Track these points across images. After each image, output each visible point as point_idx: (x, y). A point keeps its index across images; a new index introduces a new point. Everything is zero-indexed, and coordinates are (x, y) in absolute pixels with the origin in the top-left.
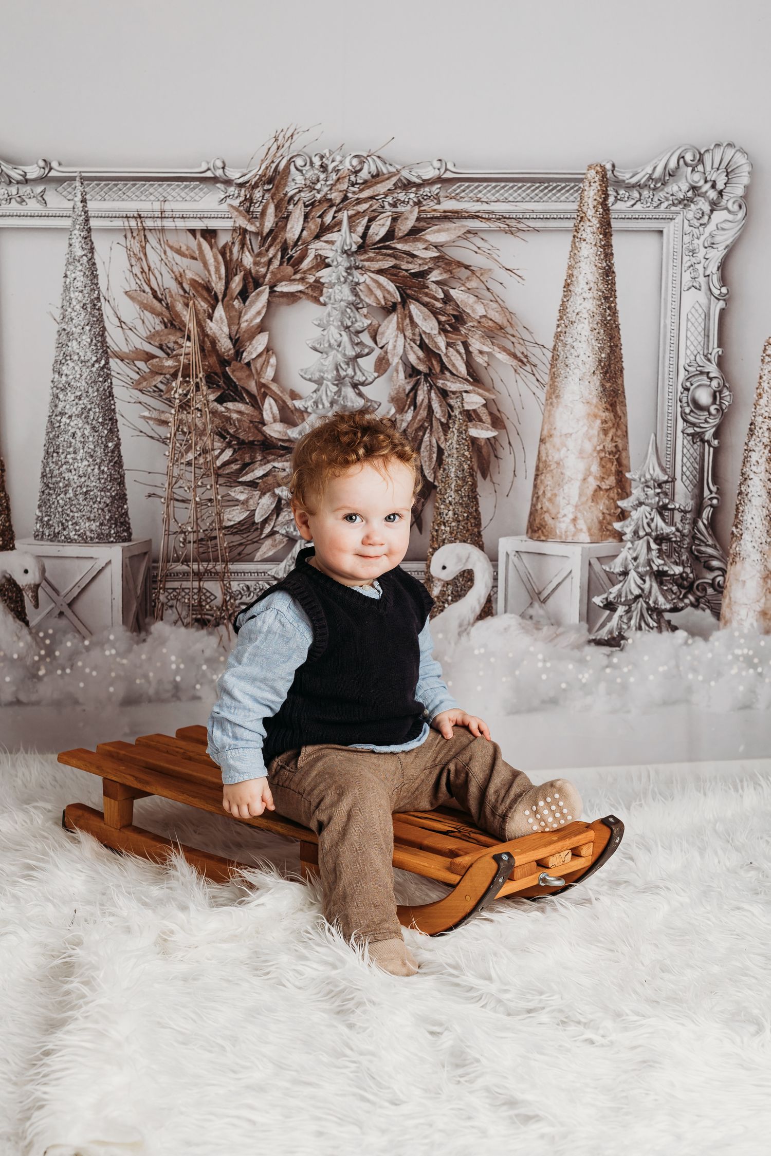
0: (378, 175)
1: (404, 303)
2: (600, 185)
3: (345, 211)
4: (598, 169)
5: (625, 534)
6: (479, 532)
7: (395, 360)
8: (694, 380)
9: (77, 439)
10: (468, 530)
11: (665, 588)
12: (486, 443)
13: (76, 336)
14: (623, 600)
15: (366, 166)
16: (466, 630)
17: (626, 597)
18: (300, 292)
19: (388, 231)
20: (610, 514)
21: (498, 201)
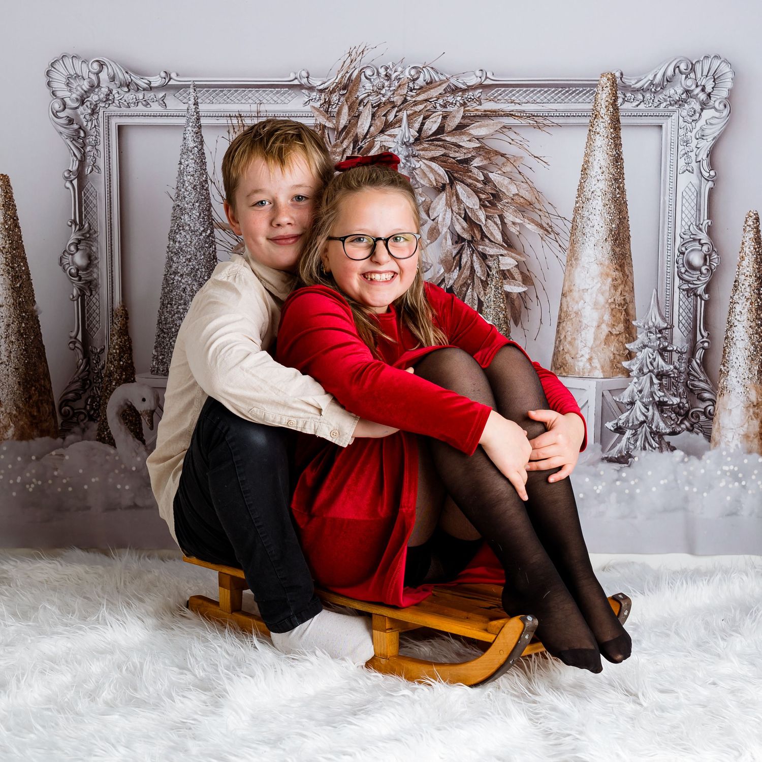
0: (431, 82)
1: (452, 183)
2: (611, 90)
3: (405, 111)
4: (609, 76)
5: (633, 371)
7: (444, 230)
8: (688, 245)
11: (665, 415)
12: (518, 296)
13: (187, 210)
14: (630, 425)
15: (422, 75)
17: (633, 422)
19: (439, 127)
20: (619, 355)
21: (528, 102)
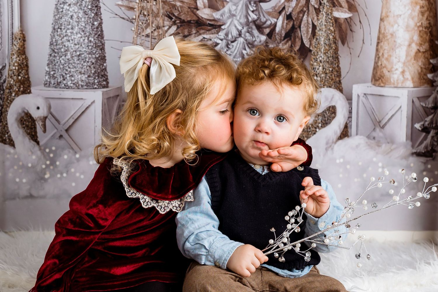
6: (340, 81)
9: (74, 20)
10: (332, 80)
12: (344, 21)
14: (434, 125)
16: (331, 146)
20: (425, 68)
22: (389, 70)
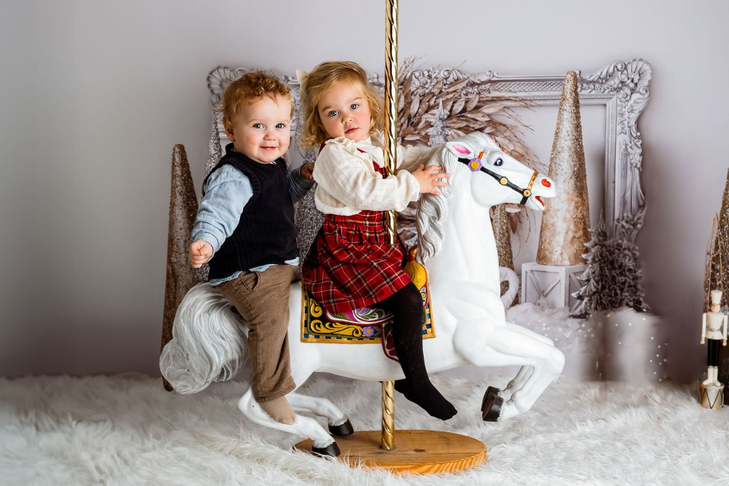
0: (458, 80)
2: (574, 82)
3: (441, 99)
4: (572, 74)
5: (588, 260)
6: (512, 261)
10: (506, 261)
12: (515, 215)
14: (587, 294)
15: (451, 75)
18: (418, 140)
19: (463, 108)
20: (580, 250)
21: (520, 91)
22: (550, 252)
